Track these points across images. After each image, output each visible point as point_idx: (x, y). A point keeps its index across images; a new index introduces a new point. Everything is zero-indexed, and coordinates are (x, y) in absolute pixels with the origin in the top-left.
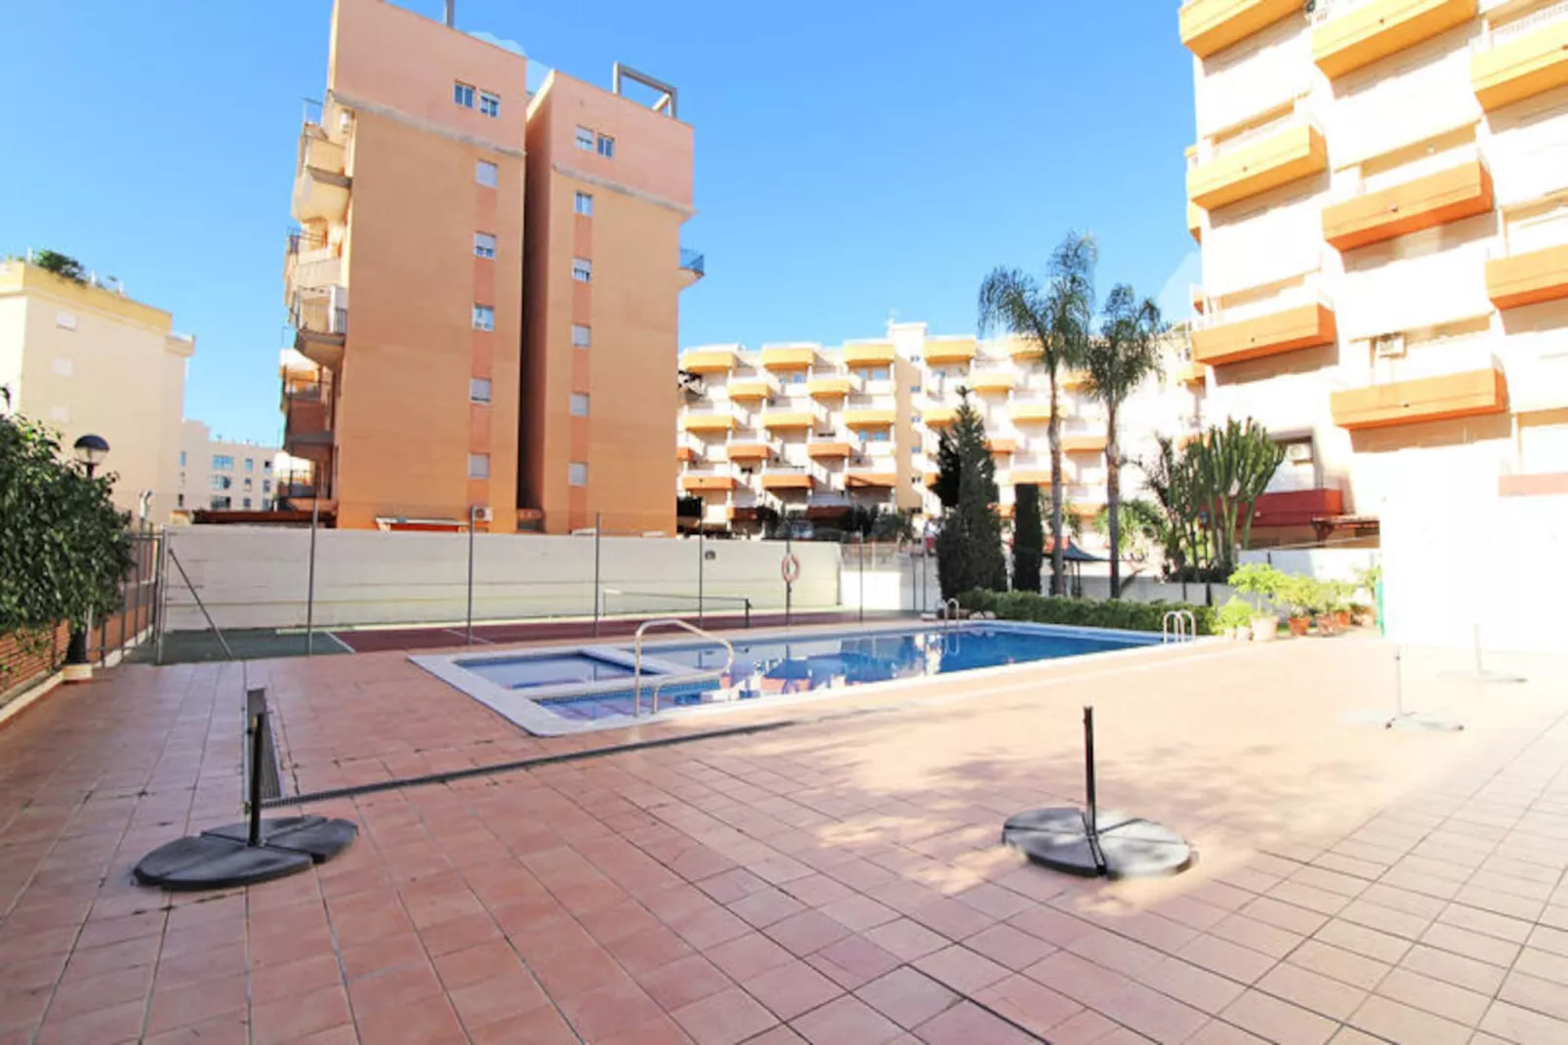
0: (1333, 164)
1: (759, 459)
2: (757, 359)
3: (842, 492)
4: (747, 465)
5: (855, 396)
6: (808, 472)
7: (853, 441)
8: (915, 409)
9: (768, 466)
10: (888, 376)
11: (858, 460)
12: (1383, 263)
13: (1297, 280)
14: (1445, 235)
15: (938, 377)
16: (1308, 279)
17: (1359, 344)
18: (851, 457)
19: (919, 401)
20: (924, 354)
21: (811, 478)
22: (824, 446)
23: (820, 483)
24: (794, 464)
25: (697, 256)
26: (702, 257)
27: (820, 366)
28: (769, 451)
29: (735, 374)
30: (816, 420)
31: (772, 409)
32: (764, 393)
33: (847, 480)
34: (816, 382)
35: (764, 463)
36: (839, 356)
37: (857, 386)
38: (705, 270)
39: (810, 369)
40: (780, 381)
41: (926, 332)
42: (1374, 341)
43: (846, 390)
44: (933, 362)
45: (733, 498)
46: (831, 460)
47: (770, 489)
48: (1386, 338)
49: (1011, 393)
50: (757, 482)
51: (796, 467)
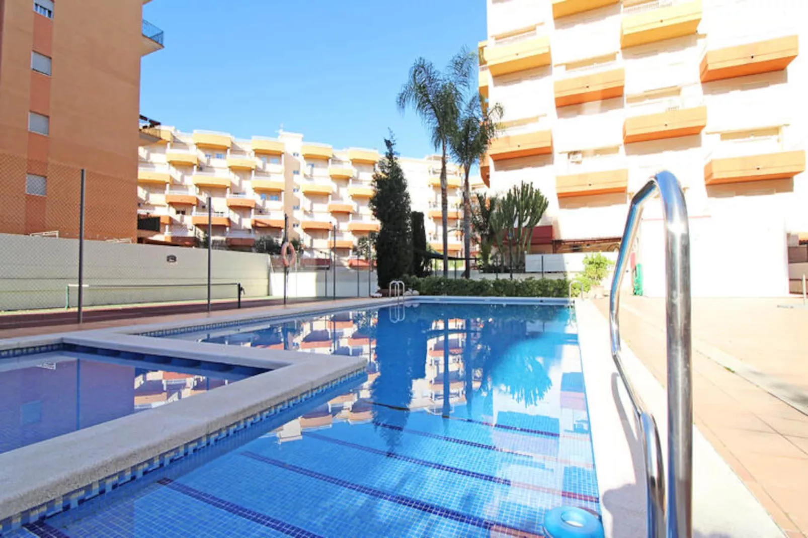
0: (554, 63)
1: (191, 205)
2: (190, 139)
3: (250, 230)
4: (182, 209)
5: (259, 172)
6: (226, 215)
7: (258, 199)
8: (295, 184)
9: (197, 211)
10: (280, 163)
11: (260, 211)
12: (574, 116)
13: (535, 119)
14: (602, 105)
15: (310, 167)
16: (541, 119)
17: (563, 155)
18: (255, 209)
19: (298, 179)
20: (302, 152)
21: (229, 220)
22: (238, 200)
23: (235, 224)
24: (216, 211)
25: (159, 32)
26: (162, 32)
27: (235, 150)
28: (198, 200)
29: (172, 146)
30: (232, 184)
31: (200, 173)
32: (195, 162)
33: (253, 223)
34: (232, 159)
35: (195, 208)
36: (249, 145)
37: (261, 166)
38: (164, 44)
39: (229, 151)
40: (206, 156)
41: (303, 140)
42: (570, 154)
43: (253, 167)
44: (308, 157)
45: (170, 230)
46: (243, 210)
47: (197, 225)
48: (575, 153)
49: (351, 181)
50: (188, 221)
51: (218, 212)
